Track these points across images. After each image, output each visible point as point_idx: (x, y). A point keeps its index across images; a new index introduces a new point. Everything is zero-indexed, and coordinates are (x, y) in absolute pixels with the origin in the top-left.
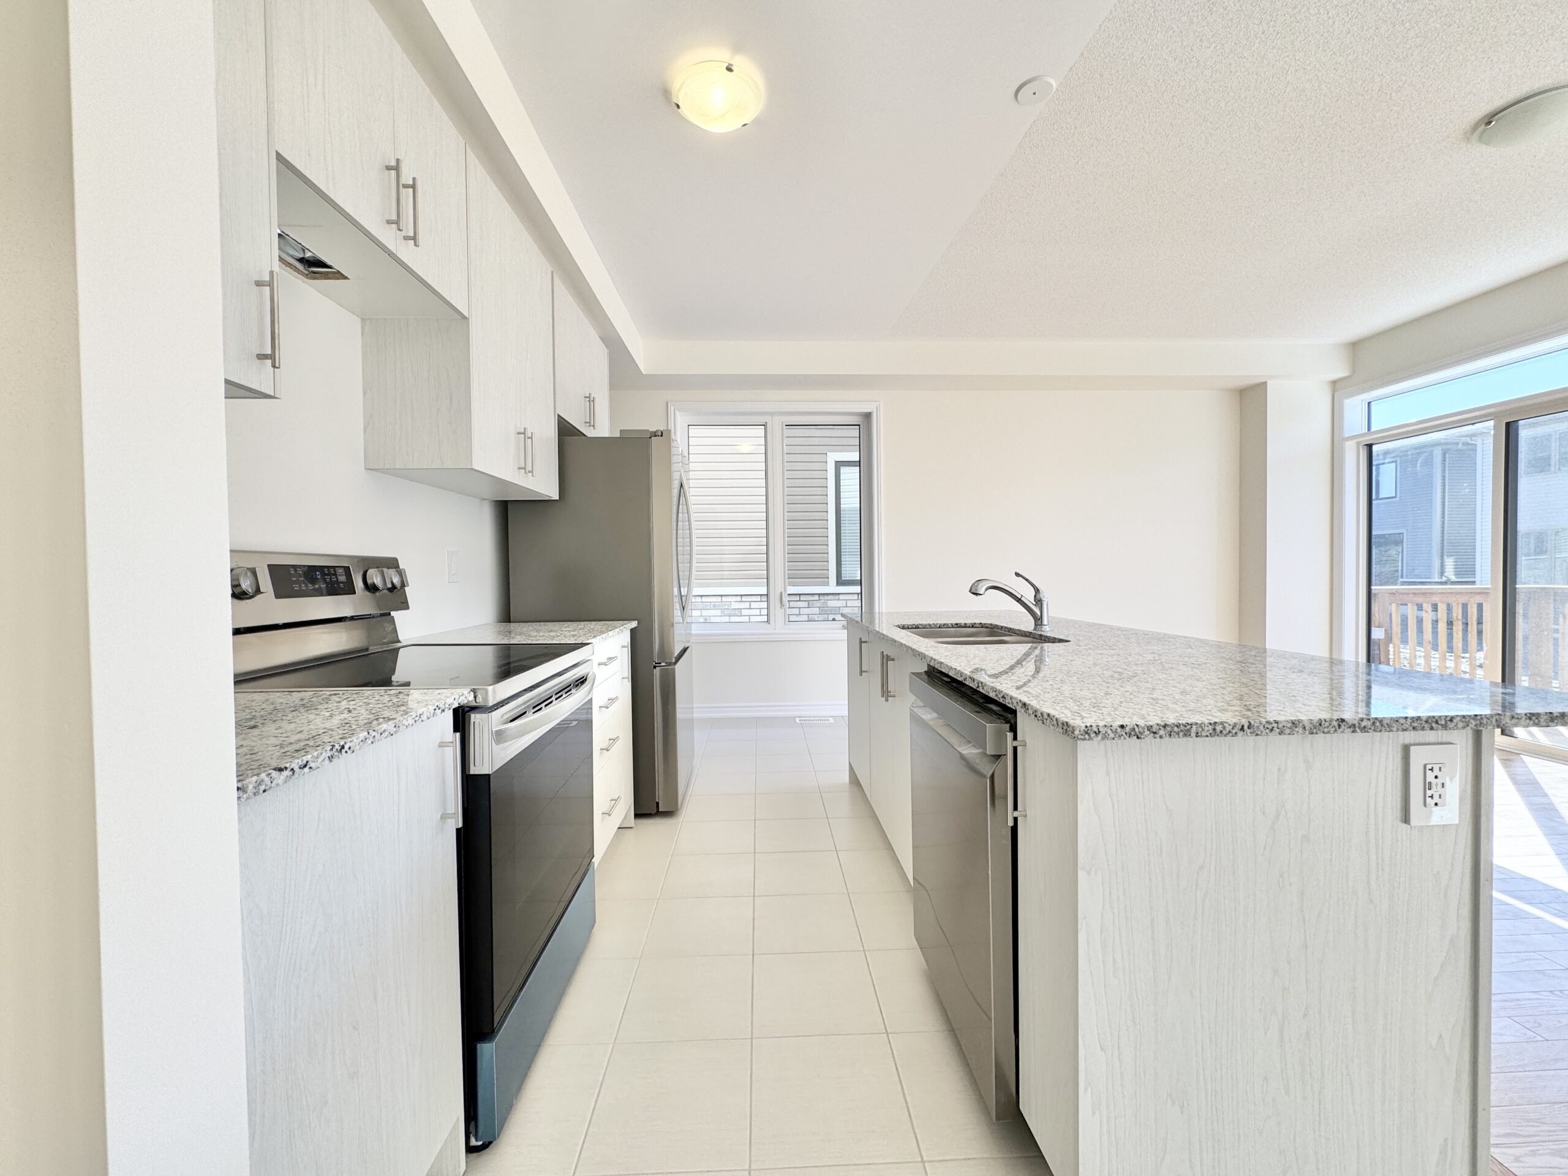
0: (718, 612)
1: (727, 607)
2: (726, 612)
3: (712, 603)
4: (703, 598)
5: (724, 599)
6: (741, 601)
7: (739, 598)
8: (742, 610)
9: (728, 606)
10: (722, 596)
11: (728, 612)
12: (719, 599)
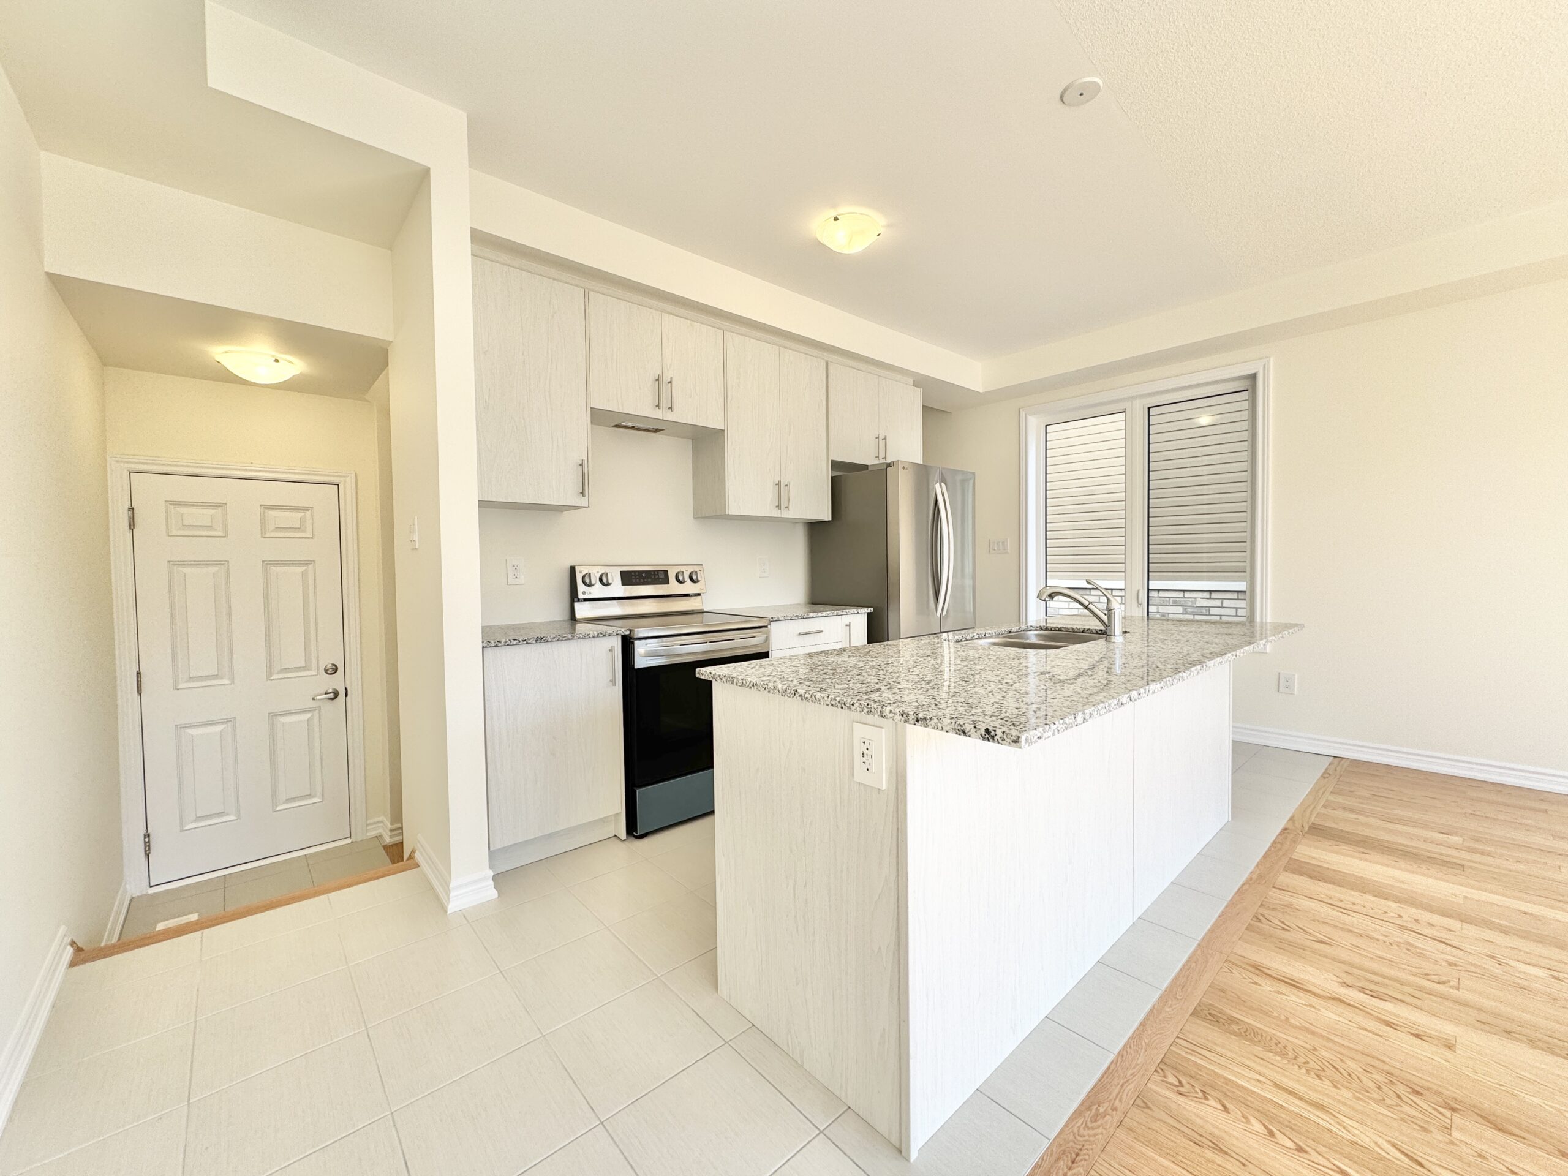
0: (1180, 610)
1: (1190, 604)
2: (1189, 610)
3: (1171, 599)
4: (1160, 592)
5: (1187, 595)
6: (1210, 598)
7: (1207, 595)
8: (1211, 609)
9: (1192, 602)
10: (1184, 591)
11: (1192, 610)
12: (1181, 594)
